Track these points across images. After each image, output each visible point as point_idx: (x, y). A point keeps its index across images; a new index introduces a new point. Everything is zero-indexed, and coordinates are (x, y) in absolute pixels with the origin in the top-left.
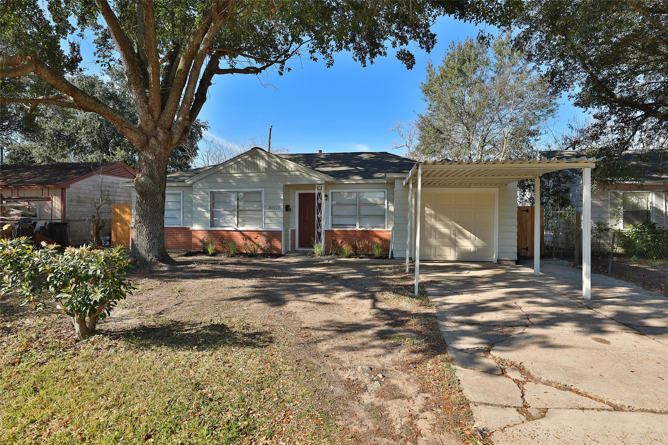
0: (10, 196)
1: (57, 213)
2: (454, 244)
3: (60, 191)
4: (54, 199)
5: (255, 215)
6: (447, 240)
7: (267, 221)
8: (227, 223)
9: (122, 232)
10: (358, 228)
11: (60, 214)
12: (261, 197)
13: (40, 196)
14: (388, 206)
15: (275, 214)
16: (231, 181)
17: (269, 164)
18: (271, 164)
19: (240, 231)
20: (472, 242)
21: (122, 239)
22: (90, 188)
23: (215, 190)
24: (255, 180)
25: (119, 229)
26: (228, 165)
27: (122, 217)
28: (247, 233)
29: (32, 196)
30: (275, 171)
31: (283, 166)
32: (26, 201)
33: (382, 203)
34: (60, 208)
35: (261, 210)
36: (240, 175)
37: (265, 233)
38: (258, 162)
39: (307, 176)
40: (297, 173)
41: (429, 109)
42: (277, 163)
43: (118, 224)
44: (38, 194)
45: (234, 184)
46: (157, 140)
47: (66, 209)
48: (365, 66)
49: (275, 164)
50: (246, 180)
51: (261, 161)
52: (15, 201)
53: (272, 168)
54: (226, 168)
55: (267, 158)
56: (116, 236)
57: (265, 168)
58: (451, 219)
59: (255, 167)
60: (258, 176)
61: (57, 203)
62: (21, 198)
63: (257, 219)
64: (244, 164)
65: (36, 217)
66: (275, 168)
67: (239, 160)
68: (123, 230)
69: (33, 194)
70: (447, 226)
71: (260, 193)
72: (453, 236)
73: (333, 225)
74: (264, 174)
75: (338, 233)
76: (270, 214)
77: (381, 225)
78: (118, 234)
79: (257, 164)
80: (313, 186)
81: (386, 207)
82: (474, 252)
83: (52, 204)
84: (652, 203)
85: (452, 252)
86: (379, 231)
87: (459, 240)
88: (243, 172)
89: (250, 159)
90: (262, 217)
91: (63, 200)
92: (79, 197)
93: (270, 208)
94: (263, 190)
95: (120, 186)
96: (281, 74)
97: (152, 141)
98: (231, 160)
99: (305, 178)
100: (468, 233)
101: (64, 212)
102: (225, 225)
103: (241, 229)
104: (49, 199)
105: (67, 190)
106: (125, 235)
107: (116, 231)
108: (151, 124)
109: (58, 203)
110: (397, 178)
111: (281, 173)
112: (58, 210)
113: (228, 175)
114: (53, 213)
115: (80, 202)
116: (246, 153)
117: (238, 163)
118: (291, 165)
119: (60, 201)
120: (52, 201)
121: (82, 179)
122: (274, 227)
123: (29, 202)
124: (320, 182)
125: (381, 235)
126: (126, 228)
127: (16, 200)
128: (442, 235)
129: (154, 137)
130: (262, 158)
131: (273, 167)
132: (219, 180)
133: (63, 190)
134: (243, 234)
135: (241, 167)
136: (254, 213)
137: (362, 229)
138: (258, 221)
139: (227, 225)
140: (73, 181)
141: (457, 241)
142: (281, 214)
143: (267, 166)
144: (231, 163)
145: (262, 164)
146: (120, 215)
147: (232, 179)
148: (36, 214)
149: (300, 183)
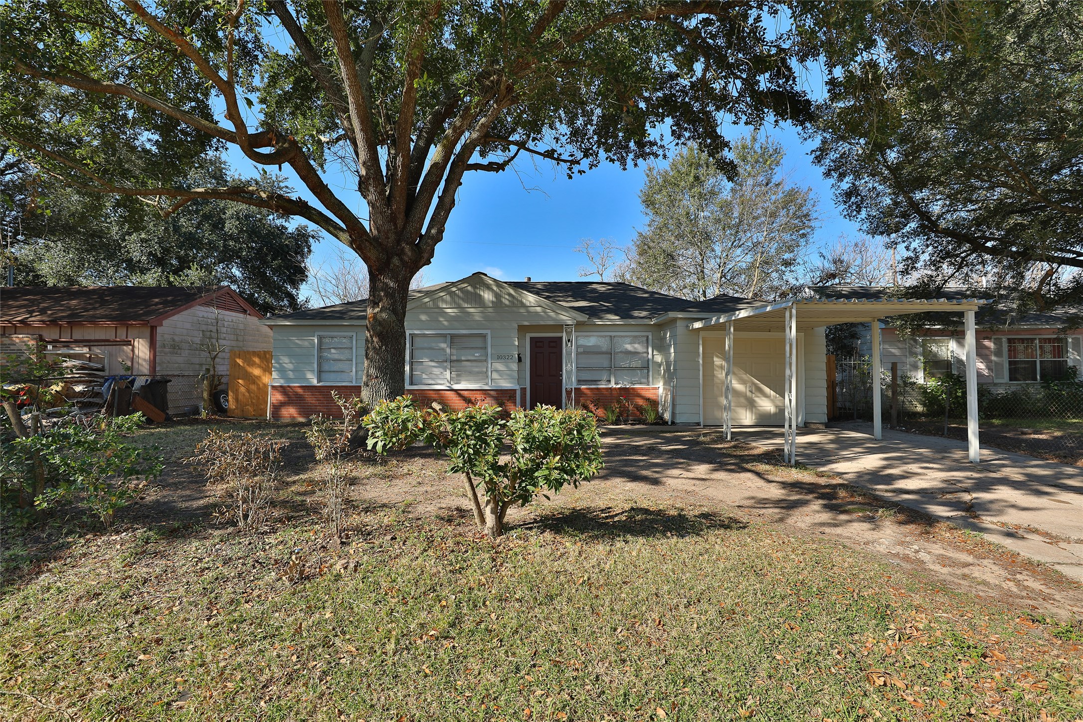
0: (56, 337)
1: (142, 365)
2: (751, 404)
3: (147, 331)
4: (136, 344)
5: (477, 367)
6: (742, 400)
7: (495, 375)
8: (433, 379)
9: (247, 394)
10: (613, 385)
11: (148, 367)
12: (485, 341)
13: (112, 338)
14: (653, 355)
15: (507, 367)
16: (441, 319)
17: (497, 296)
18: (501, 296)
19: (456, 391)
20: (773, 401)
21: (246, 405)
22: (188, 326)
23: (416, 332)
24: (478, 317)
25: (242, 389)
26: (437, 296)
27: (246, 371)
28: (465, 393)
29: (97, 338)
30: (506, 306)
31: (517, 300)
32: (85, 346)
33: (645, 350)
34: (147, 357)
35: (486, 361)
36: (455, 310)
37: (492, 393)
38: (482, 293)
39: (552, 314)
40: (539, 309)
41: (649, 225)
42: (510, 295)
43: (240, 381)
44: (110, 335)
45: (446, 323)
46: (401, 260)
47: (157, 358)
48: (625, 169)
49: (507, 297)
50: (463, 318)
51: (487, 292)
52: (64, 346)
53: (501, 302)
54: (433, 300)
55: (495, 288)
56: (237, 400)
57: (493, 302)
58: (746, 372)
59: (478, 300)
60: (482, 312)
61: (142, 349)
62: (76, 341)
63: (478, 373)
64: (460, 294)
65: (103, 371)
66: (507, 302)
67: (454, 289)
68: (248, 391)
69: (99, 334)
70: (743, 382)
71: (484, 336)
72: (749, 394)
73: (580, 382)
74: (490, 310)
75: (588, 392)
76: (500, 366)
77: (643, 380)
78: (240, 397)
79: (480, 296)
80: (560, 327)
81: (650, 356)
82: (775, 414)
83: (133, 351)
84: (952, 352)
85: (749, 414)
86: (642, 389)
87: (756, 399)
88: (459, 307)
89: (469, 288)
90: (487, 370)
91: (152, 345)
92: (174, 340)
93: (499, 357)
94: (488, 332)
95: (226, 324)
96: (570, 177)
97: (396, 261)
98: (442, 289)
99: (549, 316)
100: (767, 390)
101: (153, 363)
102: (431, 382)
103: (456, 387)
104: (128, 343)
105: (159, 330)
106: (251, 398)
107: (236, 393)
108: (392, 237)
109: (144, 349)
110: (681, 318)
111: (515, 309)
112: (145, 360)
113: (436, 310)
114: (136, 365)
115: (175, 347)
116: (464, 281)
117: (452, 294)
118: (530, 299)
119: (147, 347)
120: (133, 346)
121: (178, 313)
122: (506, 384)
123: (90, 347)
124: (570, 322)
125: (643, 393)
126: (253, 387)
127: (67, 345)
128: (736, 393)
129: (397, 255)
130: (488, 287)
131: (504, 300)
132: (423, 317)
133: (153, 329)
134: (460, 395)
135: (457, 299)
136: (474, 364)
137: (619, 386)
138: (483, 375)
139: (433, 382)
140: (166, 315)
141: (754, 401)
142: (515, 366)
143: (494, 299)
144: (442, 294)
145: (488, 296)
146: (243, 368)
147: (443, 317)
148: (103, 367)
149: (542, 323)
